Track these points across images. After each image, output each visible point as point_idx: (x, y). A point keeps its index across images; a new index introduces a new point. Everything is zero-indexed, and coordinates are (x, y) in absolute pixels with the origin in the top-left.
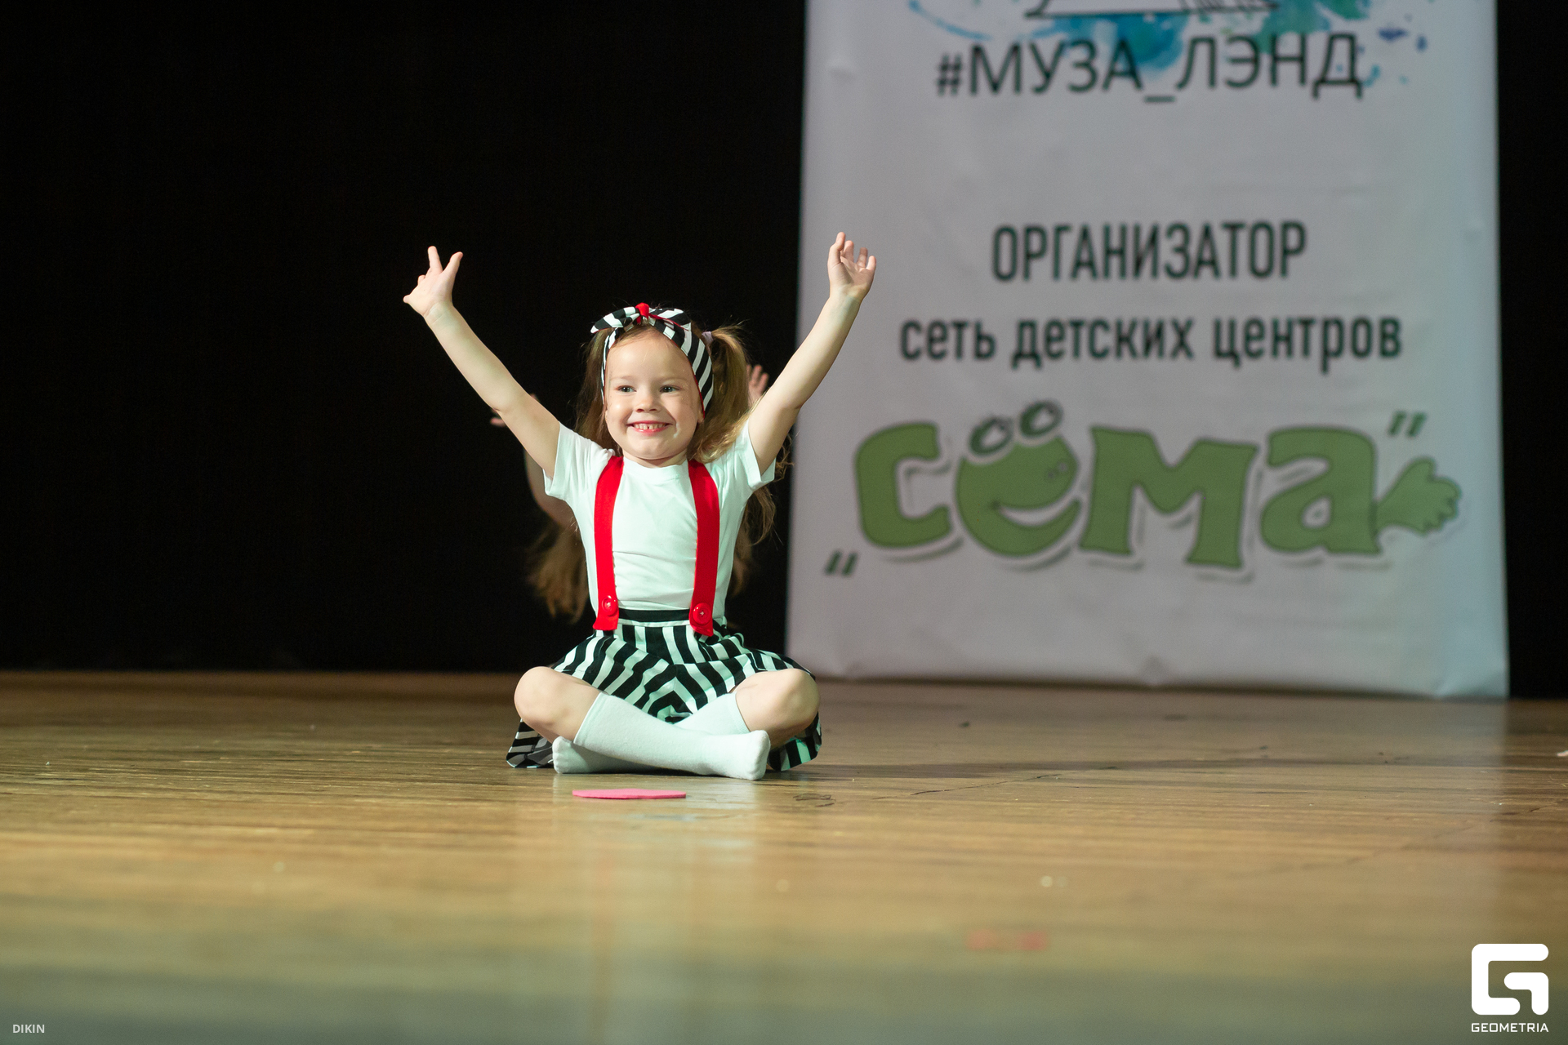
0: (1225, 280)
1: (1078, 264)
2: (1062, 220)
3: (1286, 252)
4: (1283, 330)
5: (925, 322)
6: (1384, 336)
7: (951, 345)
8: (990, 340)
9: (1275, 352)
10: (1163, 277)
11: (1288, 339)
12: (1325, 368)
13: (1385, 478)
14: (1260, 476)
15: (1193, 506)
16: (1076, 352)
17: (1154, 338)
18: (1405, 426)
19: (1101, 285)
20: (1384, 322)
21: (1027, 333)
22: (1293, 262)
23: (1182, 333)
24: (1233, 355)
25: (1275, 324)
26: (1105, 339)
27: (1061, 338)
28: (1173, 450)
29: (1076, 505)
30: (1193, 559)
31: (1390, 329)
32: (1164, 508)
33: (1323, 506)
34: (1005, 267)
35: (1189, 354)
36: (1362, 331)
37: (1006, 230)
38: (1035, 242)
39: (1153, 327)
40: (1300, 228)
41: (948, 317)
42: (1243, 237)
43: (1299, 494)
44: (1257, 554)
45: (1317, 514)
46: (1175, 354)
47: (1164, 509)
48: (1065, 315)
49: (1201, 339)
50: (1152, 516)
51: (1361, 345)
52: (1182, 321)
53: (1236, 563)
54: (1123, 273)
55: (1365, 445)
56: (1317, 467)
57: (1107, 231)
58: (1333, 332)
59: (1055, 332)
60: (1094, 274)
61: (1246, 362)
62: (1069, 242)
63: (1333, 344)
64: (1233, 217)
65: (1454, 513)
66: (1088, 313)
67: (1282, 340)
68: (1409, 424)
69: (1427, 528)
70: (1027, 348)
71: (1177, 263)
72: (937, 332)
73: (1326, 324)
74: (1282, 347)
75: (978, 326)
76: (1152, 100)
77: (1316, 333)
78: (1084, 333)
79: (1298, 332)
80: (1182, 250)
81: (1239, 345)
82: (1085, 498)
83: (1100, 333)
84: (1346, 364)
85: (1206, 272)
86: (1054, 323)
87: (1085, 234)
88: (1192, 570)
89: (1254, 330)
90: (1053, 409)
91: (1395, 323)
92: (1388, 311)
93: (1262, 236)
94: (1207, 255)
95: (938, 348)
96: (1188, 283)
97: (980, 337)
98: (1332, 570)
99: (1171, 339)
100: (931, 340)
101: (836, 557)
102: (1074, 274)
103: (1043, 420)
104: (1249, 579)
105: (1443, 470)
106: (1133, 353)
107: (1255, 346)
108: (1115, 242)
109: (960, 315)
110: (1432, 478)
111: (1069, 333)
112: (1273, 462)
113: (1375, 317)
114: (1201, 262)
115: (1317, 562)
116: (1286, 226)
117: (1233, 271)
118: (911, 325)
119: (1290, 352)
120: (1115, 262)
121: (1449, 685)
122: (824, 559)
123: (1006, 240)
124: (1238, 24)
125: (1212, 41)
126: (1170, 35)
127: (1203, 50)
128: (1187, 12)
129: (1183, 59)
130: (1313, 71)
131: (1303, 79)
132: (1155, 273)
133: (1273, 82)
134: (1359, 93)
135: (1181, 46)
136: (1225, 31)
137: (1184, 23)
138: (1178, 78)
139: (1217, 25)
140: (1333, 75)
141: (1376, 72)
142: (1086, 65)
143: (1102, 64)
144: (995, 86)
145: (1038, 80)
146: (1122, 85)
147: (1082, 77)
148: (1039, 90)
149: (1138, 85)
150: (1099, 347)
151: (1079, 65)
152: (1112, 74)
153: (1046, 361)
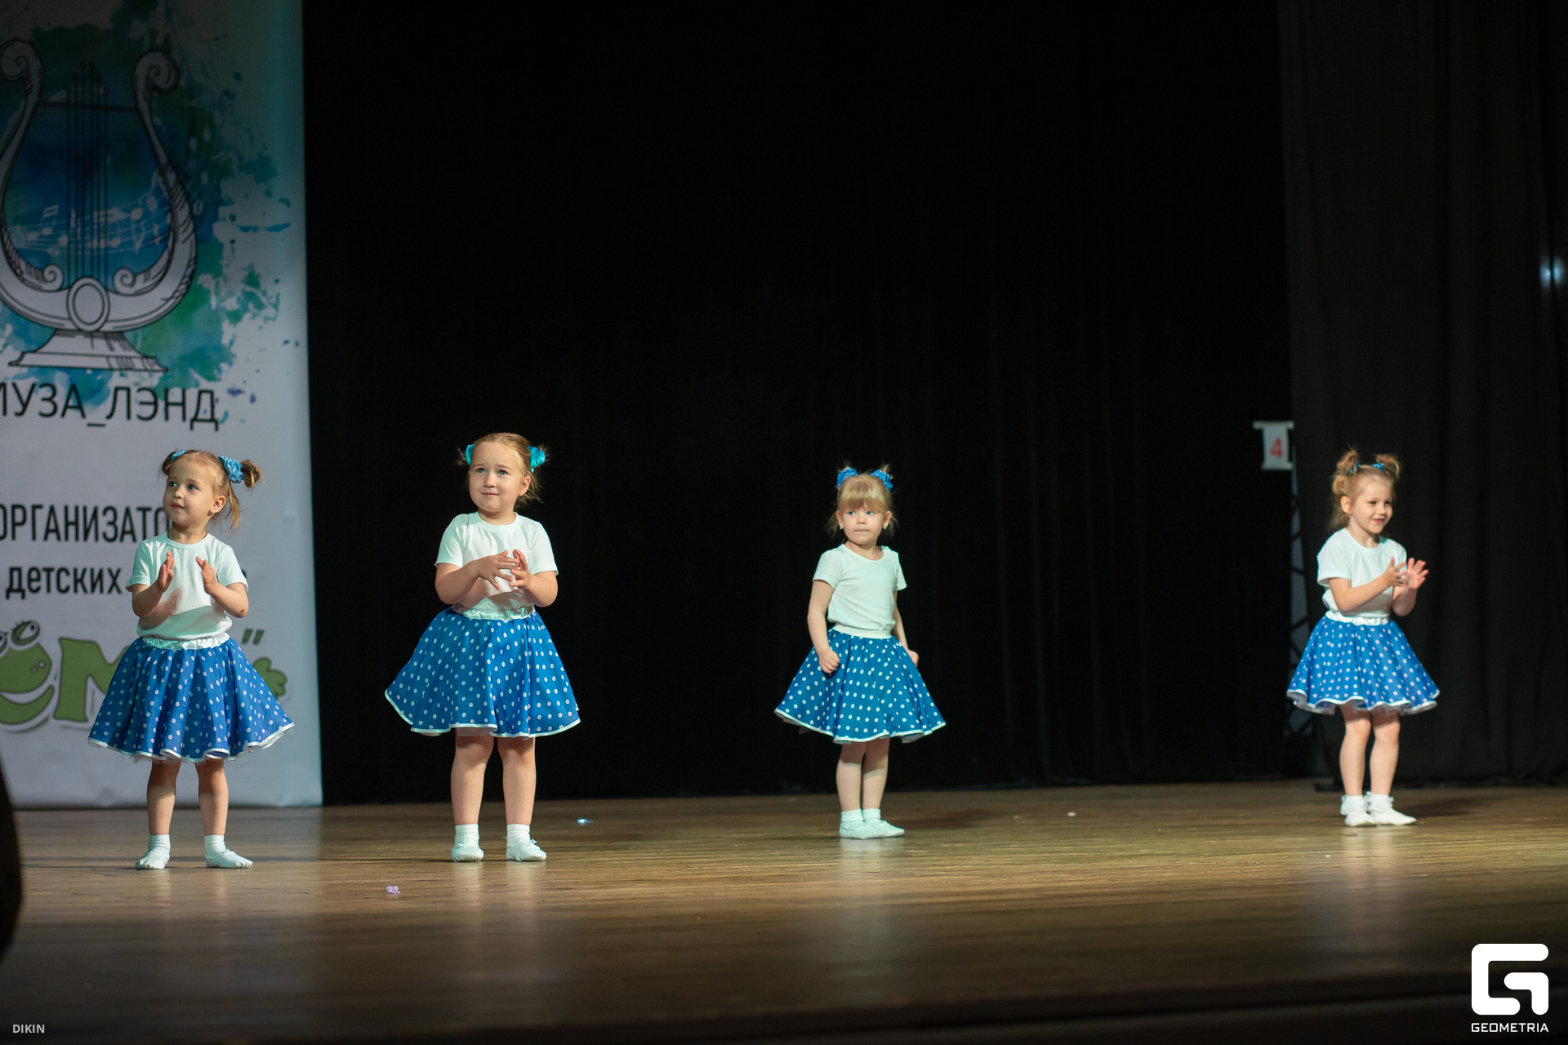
1: (48, 531)
2: (36, 501)
10: (102, 541)
16: (49, 590)
17: (97, 580)
18: (252, 638)
19: (63, 545)
21: (16, 574)
23: (114, 578)
26: (67, 581)
27: (38, 579)
28: (111, 653)
29: (52, 686)
32: (106, 690)
35: (119, 591)
38: (19, 514)
39: (96, 573)
42: (150, 516)
46: (110, 591)
48: (40, 564)
52: (114, 572)
54: (77, 538)
57: (66, 509)
59: (34, 575)
60: (59, 538)
62: (42, 516)
64: (144, 504)
65: (284, 691)
66: (56, 564)
68: (254, 637)
70: (15, 586)
71: (110, 532)
76: (92, 425)
78: (53, 576)
80: (112, 523)
82: (56, 685)
83: (63, 575)
85: (128, 538)
86: (33, 569)
87: (52, 511)
90: (34, 626)
94: (128, 528)
96: (116, 544)
99: (107, 581)
102: (46, 538)
103: (27, 633)
105: (275, 665)
106: (85, 590)
108: (71, 517)
110: (270, 670)
111: (44, 575)
114: (124, 532)
120: (72, 530)
121: (287, 801)
124: (144, 379)
125: (128, 390)
126: (102, 383)
127: (122, 395)
128: (111, 369)
129: (110, 400)
130: (190, 414)
131: (184, 418)
132: (97, 539)
133: (167, 418)
134: (217, 429)
135: (109, 391)
136: (136, 384)
137: (110, 377)
138: (108, 412)
139: (131, 380)
140: (201, 416)
141: (226, 415)
142: (50, 400)
143: (60, 400)
145: (20, 409)
146: (73, 415)
147: (48, 408)
148: (19, 415)
149: (84, 416)
150: (63, 586)
151: (43, 399)
152: (67, 407)
153: (28, 593)
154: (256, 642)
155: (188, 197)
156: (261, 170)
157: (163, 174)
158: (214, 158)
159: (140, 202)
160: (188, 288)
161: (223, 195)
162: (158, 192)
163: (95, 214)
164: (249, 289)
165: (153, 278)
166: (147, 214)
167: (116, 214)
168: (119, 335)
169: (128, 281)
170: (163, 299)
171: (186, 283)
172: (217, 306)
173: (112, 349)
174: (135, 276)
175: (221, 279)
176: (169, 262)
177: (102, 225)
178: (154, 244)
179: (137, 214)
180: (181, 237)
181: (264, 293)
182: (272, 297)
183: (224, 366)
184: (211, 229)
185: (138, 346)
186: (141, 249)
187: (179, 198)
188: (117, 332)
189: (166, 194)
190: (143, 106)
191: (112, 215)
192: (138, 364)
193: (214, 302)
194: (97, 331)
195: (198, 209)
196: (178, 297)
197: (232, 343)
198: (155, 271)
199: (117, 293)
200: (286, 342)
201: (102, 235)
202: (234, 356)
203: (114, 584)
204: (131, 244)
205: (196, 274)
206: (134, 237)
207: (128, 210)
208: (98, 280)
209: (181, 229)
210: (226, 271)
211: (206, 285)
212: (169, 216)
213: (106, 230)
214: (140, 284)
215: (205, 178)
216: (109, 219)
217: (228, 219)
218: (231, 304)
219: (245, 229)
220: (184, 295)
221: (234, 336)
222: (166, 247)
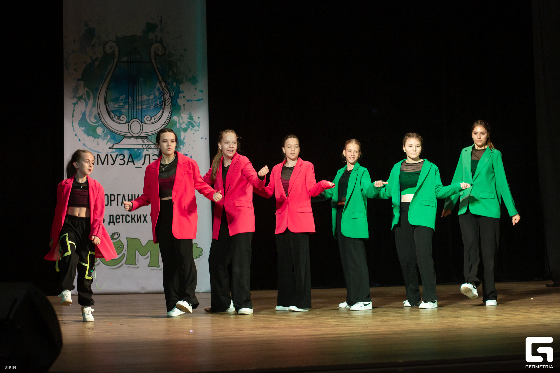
2: (118, 193)
15: (149, 254)
16: (123, 222)
17: (139, 219)
21: (112, 217)
23: (145, 218)
26: (129, 219)
27: (119, 219)
28: (144, 242)
29: (124, 254)
30: (148, 266)
32: (143, 255)
35: (147, 222)
38: (113, 199)
39: (139, 216)
46: (143, 222)
48: (120, 214)
50: (140, 256)
52: (145, 216)
53: (159, 266)
57: (128, 195)
62: (120, 198)
65: (201, 254)
66: (125, 214)
69: (197, 257)
70: (112, 221)
76: (136, 167)
78: (124, 217)
82: (126, 253)
83: (127, 217)
86: (118, 215)
87: (124, 196)
88: (150, 268)
90: (118, 234)
99: (143, 219)
103: (116, 236)
105: (199, 245)
106: (135, 222)
110: (197, 247)
111: (121, 217)
124: (155, 152)
125: (149, 155)
126: (140, 154)
127: (147, 157)
128: (144, 149)
129: (143, 159)
135: (143, 156)
136: (152, 153)
137: (143, 151)
138: (143, 163)
139: (150, 152)
142: (123, 159)
143: (126, 160)
144: (103, 164)
145: (113, 163)
146: (130, 164)
147: (122, 162)
148: (112, 165)
149: (134, 164)
150: (128, 221)
151: (121, 159)
152: (128, 162)
153: (116, 223)
155: (169, 90)
156: (193, 80)
157: (160, 83)
158: (177, 77)
159: (153, 92)
160: (169, 121)
161: (181, 90)
162: (159, 89)
163: (138, 97)
164: (190, 121)
165: (157, 118)
166: (155, 97)
167: (145, 97)
168: (146, 137)
169: (149, 119)
170: (161, 125)
171: (169, 119)
172: (179, 127)
173: (144, 142)
174: (151, 118)
175: (180, 118)
176: (163, 112)
177: (140, 101)
178: (158, 106)
179: (152, 97)
180: (167, 104)
181: (195, 122)
182: (197, 123)
183: (181, 146)
184: (177, 101)
185: (153, 141)
186: (153, 109)
187: (166, 91)
188: (145, 136)
189: (161, 90)
190: (153, 61)
191: (143, 98)
192: (153, 147)
193: (178, 125)
194: (139, 136)
195: (173, 94)
196: (166, 124)
197: (184, 139)
198: (158, 115)
199: (145, 123)
200: (202, 138)
201: (140, 104)
202: (185, 143)
203: (145, 220)
204: (150, 107)
205: (172, 116)
206: (151, 105)
207: (149, 96)
208: (139, 119)
209: (167, 101)
210: (182, 115)
211: (175, 120)
212: (163, 97)
213: (141, 103)
214: (153, 120)
215: (175, 84)
216: (142, 99)
217: (182, 97)
218: (184, 126)
219: (188, 101)
220: (168, 123)
221: (185, 136)
222: (162, 107)
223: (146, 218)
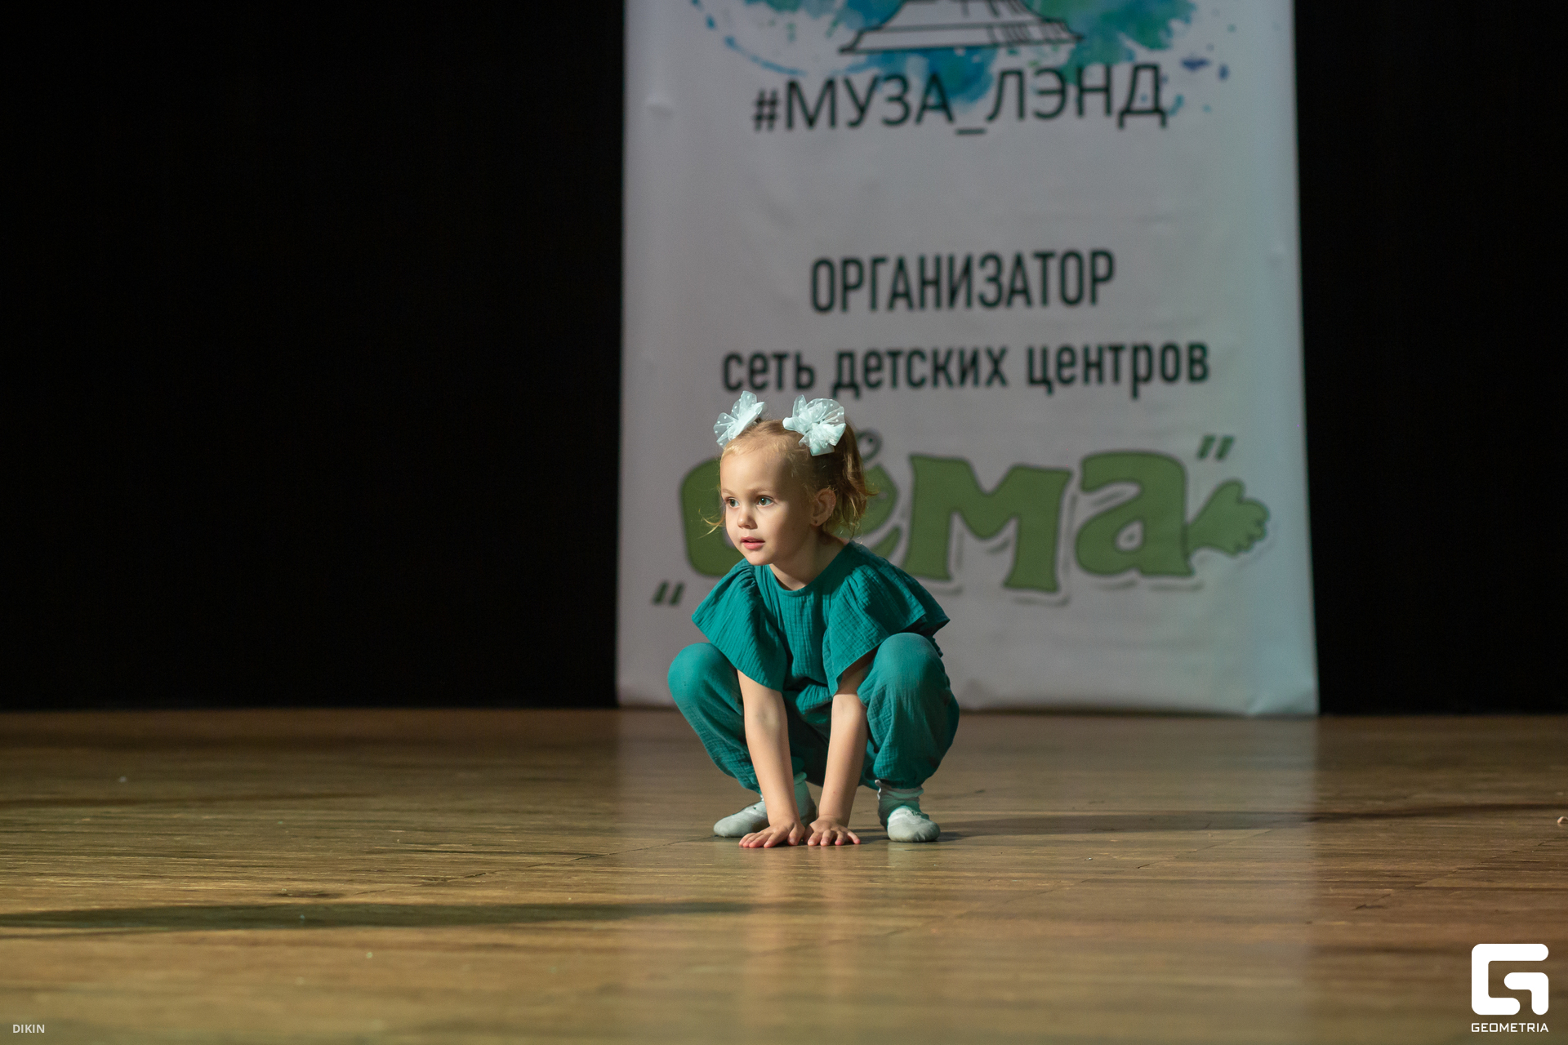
0: (1037, 309)
1: (895, 295)
2: (878, 252)
3: (1096, 280)
4: (1093, 357)
5: (746, 355)
6: (1192, 362)
7: (772, 376)
8: (810, 371)
9: (1086, 379)
10: (977, 307)
11: (1099, 365)
12: (1135, 394)
13: (1196, 500)
14: (1074, 500)
15: (1010, 531)
16: (894, 382)
17: (969, 367)
18: (1214, 449)
19: (917, 314)
20: (1192, 347)
21: (846, 363)
22: (1103, 290)
23: (996, 361)
24: (1045, 382)
25: (1086, 351)
26: (922, 369)
27: (879, 368)
28: (989, 476)
29: (896, 531)
30: (1010, 583)
31: (1197, 354)
32: (982, 533)
33: (1135, 529)
34: (824, 299)
35: (1003, 382)
36: (1170, 356)
37: (824, 262)
38: (853, 273)
39: (968, 356)
40: (1108, 256)
41: (768, 348)
42: (1054, 265)
43: (1112, 518)
44: (1073, 578)
45: (1130, 537)
46: (989, 382)
47: (982, 535)
48: (883, 346)
49: (1015, 367)
50: (969, 538)
51: (1170, 370)
52: (996, 351)
53: (1053, 588)
54: (938, 303)
55: (1173, 468)
56: (1130, 490)
57: (922, 262)
58: (1142, 357)
59: (873, 362)
60: (910, 305)
61: (1058, 388)
62: (886, 273)
63: (1142, 370)
64: (1044, 247)
65: (1262, 535)
66: (906, 344)
67: (1093, 366)
68: (1218, 447)
69: (1238, 549)
70: (846, 379)
71: (991, 292)
72: (758, 364)
73: (1136, 350)
74: (1093, 373)
75: (798, 358)
76: (963, 132)
77: (1126, 358)
78: (902, 362)
79: (1108, 358)
80: (995, 279)
81: (1052, 372)
82: (905, 525)
83: (916, 361)
84: (1155, 389)
85: (1019, 301)
86: (872, 354)
87: (901, 265)
88: (1012, 594)
89: (1066, 357)
90: (874, 439)
91: (1203, 348)
92: (1196, 337)
93: (1072, 264)
94: (1019, 284)
95: (759, 379)
96: (1001, 311)
97: (800, 369)
98: (1145, 593)
99: (985, 367)
100: (753, 372)
101: (664, 587)
102: (891, 305)
103: (864, 447)
104: (1065, 603)
105: (1250, 493)
106: (950, 382)
107: (1067, 373)
108: (930, 273)
109: (781, 348)
110: (1240, 500)
111: (887, 363)
112: (1087, 487)
113: (1183, 342)
114: (1013, 292)
115: (1130, 585)
116: (1095, 254)
117: (1045, 300)
118: (733, 358)
119: (1101, 379)
120: (930, 292)
121: (1260, 705)
122: (652, 589)
123: (824, 272)
124: (1044, 55)
125: (1020, 74)
126: (980, 68)
127: (1012, 82)
128: (995, 45)
129: (992, 91)
130: (1119, 101)
131: (1108, 109)
132: (969, 303)
133: (1081, 111)
134: (1164, 123)
135: (991, 79)
136: (1033, 64)
137: (993, 56)
138: (988, 110)
139: (1025, 58)
140: (1138, 104)
141: (1179, 101)
142: (899, 99)
143: (914, 98)
144: (811, 121)
145: (853, 114)
146: (934, 119)
147: (896, 111)
148: (854, 124)
149: (950, 118)
150: (917, 376)
151: (893, 99)
152: (924, 107)
153: (865, 391)
154: (1221, 455)
173: (996, 13)
183: (1176, 24)
192: (1036, 32)
202: (1194, 6)
203: (996, 372)
223: (1006, 367)
